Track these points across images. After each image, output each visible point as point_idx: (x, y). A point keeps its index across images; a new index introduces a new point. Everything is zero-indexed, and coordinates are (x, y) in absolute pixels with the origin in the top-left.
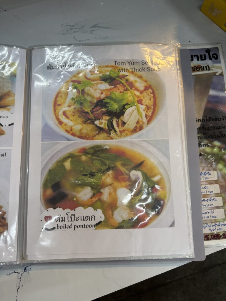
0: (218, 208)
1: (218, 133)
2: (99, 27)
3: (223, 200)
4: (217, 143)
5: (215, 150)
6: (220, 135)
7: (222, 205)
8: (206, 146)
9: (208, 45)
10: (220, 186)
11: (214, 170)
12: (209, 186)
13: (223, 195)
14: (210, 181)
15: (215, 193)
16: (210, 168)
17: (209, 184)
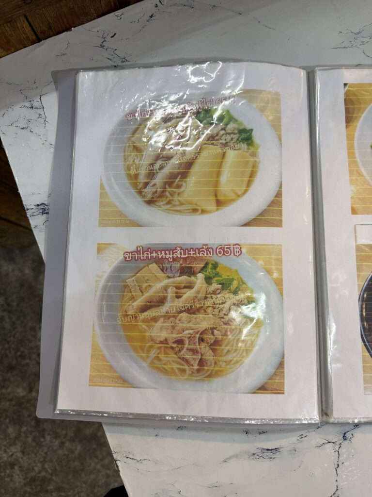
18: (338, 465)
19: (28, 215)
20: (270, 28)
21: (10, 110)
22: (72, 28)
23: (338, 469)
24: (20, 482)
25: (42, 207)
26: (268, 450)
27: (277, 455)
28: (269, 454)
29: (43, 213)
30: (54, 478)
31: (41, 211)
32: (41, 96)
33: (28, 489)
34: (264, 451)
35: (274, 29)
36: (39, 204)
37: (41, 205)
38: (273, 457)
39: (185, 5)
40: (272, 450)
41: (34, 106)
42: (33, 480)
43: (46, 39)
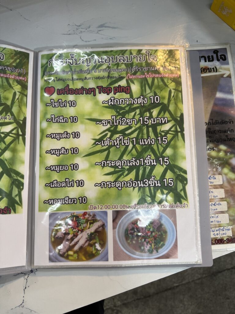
0: (222, 212)
1: (224, 137)
2: (106, 27)
3: (227, 204)
4: (223, 147)
5: (221, 154)
6: (226, 139)
7: (226, 209)
8: (212, 150)
9: (216, 45)
10: (225, 190)
11: (220, 174)
12: (213, 190)
13: (228, 199)
14: (215, 185)
15: (220, 197)
16: (216, 172)
17: (214, 188)
18: (26, 288)
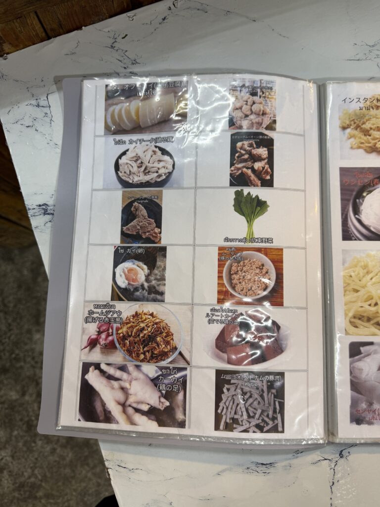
18: (333, 483)
19: (29, 215)
20: (284, 37)
21: (16, 107)
22: (83, 27)
23: (332, 487)
24: (8, 487)
25: (44, 207)
26: (262, 464)
27: (272, 470)
28: (263, 468)
29: (44, 214)
30: (43, 484)
31: (43, 211)
32: (48, 94)
33: (16, 494)
34: (259, 465)
35: (288, 38)
36: (41, 204)
37: (43, 205)
38: (267, 472)
39: (198, 10)
40: (267, 464)
41: (41, 104)
42: (22, 485)
43: (56, 37)
